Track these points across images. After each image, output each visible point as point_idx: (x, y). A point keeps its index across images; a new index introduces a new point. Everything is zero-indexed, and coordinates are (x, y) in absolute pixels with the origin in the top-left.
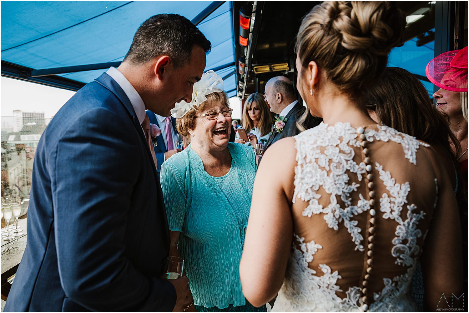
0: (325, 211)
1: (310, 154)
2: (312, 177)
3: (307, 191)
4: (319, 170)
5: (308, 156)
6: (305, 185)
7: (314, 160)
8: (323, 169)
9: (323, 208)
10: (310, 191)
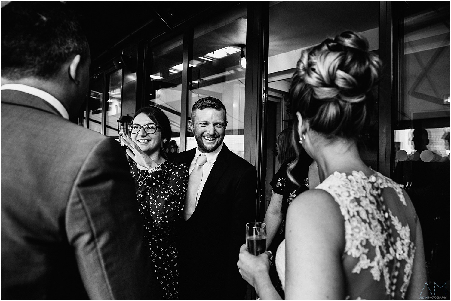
0: (372, 264)
1: (351, 207)
2: (359, 232)
3: (357, 248)
4: (363, 223)
5: (350, 209)
6: (355, 241)
7: (356, 214)
8: (364, 221)
9: (371, 262)
10: (360, 247)
